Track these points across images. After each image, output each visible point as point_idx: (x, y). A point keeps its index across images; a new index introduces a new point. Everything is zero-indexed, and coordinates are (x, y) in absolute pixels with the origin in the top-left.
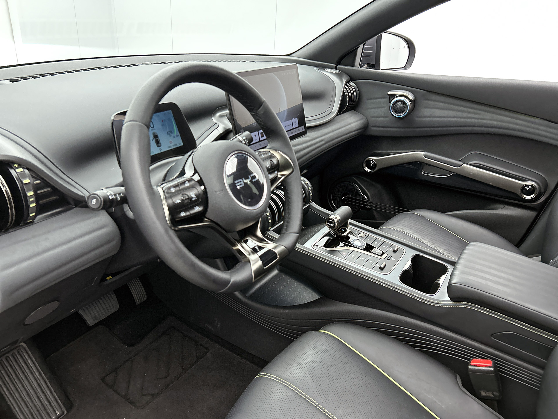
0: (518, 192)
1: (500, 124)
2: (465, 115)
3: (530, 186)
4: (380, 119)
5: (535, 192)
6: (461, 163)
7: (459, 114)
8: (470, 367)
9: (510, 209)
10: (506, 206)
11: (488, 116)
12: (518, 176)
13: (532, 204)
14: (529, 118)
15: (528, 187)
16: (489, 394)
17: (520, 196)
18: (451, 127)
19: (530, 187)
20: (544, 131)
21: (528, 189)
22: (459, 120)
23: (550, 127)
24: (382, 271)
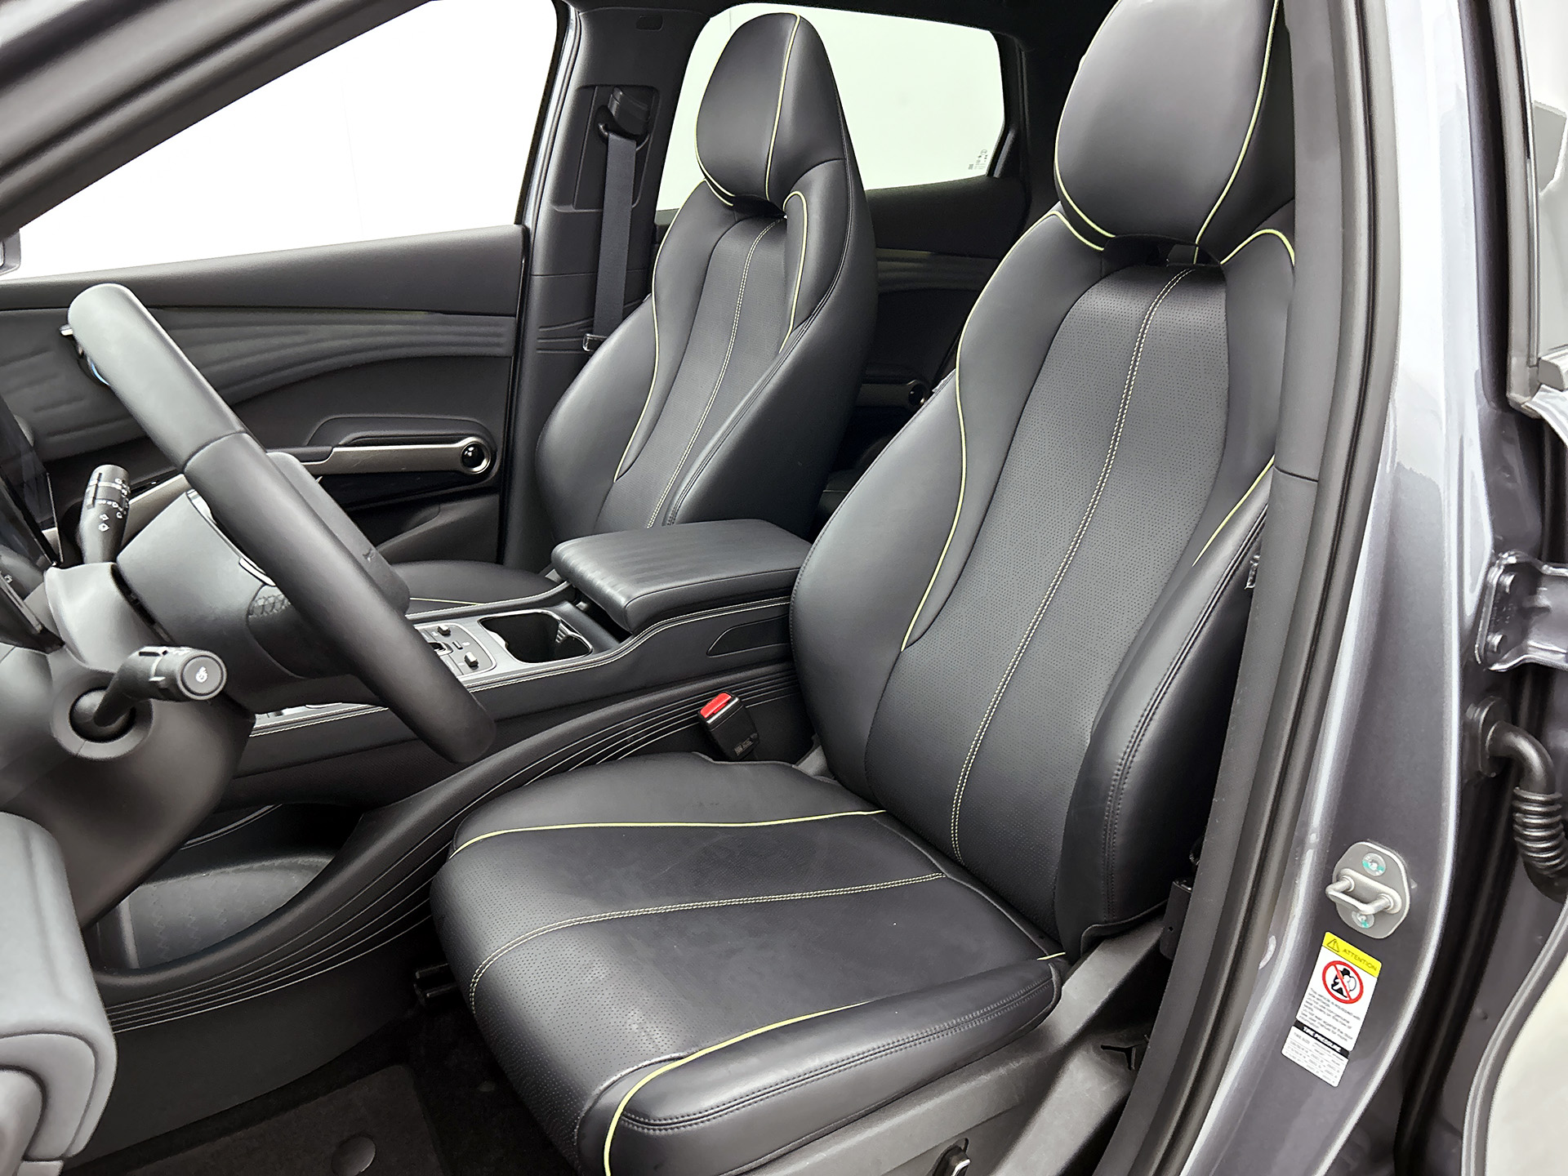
0: (460, 467)
1: (348, 342)
2: (276, 341)
3: (470, 446)
4: (63, 409)
5: (485, 453)
6: (327, 449)
7: (260, 343)
8: (709, 722)
9: (452, 509)
10: (443, 506)
11: (324, 331)
12: (444, 435)
13: (486, 481)
14: (407, 316)
15: (469, 451)
16: (746, 744)
17: (465, 472)
18: (254, 377)
19: (471, 449)
20: (442, 334)
21: (470, 454)
22: (266, 356)
23: (449, 324)
24: (479, 669)
